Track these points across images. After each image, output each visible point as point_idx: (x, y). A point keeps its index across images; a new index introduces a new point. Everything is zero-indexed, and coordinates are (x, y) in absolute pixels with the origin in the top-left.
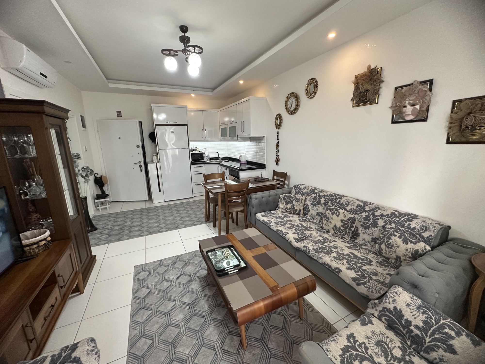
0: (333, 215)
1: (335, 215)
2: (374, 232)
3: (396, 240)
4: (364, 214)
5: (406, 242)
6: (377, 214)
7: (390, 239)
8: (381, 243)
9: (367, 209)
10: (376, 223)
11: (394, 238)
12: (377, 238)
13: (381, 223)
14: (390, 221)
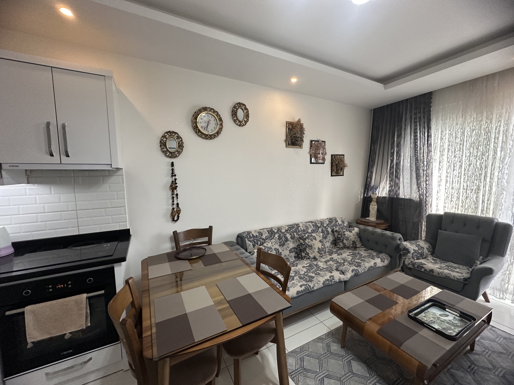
2: (330, 238)
3: (347, 233)
4: (320, 230)
5: (350, 232)
6: (325, 225)
7: (345, 235)
8: (343, 240)
9: (319, 225)
10: (328, 231)
11: (346, 233)
12: (334, 240)
13: (330, 230)
14: (332, 226)
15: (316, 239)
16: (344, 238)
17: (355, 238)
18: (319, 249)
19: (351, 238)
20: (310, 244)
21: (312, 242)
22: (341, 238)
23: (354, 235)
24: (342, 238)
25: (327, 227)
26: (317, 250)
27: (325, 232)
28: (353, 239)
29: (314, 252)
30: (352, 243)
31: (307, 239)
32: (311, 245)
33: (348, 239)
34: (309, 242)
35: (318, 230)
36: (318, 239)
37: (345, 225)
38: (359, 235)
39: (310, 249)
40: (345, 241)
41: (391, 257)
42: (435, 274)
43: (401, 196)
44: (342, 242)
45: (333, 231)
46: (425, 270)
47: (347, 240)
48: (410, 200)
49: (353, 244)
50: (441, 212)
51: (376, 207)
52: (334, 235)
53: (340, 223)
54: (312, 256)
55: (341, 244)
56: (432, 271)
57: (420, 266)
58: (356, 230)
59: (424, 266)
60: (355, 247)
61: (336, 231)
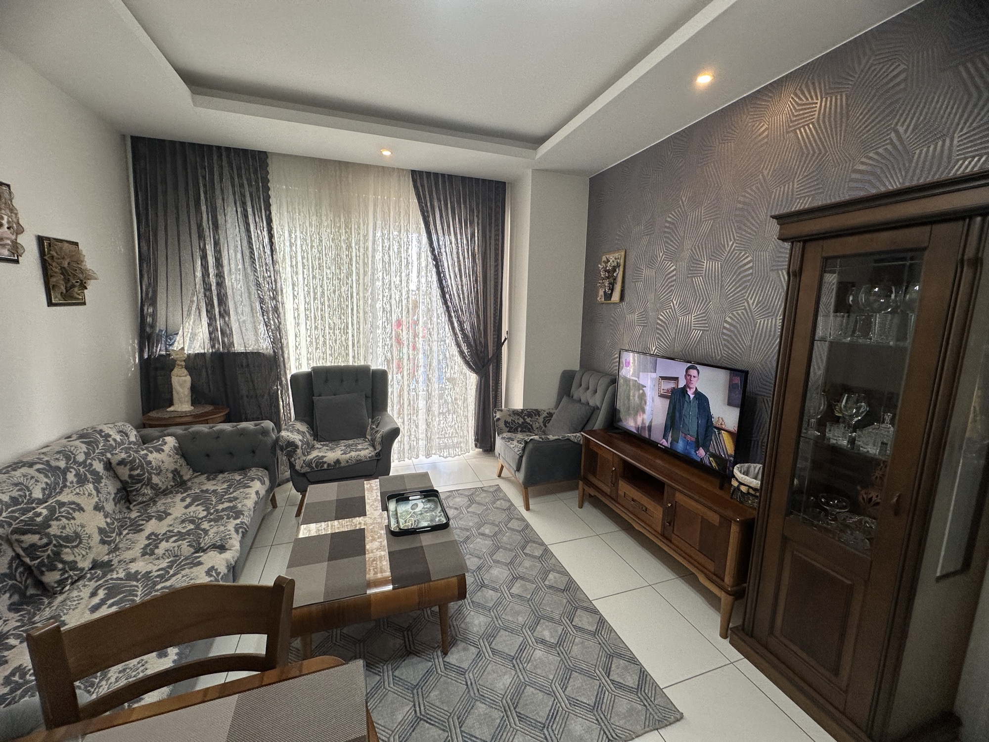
0: (74, 518)
1: (76, 515)
2: (109, 487)
3: (154, 457)
4: (71, 477)
5: (159, 450)
6: (81, 458)
7: (150, 463)
8: (150, 479)
9: (62, 464)
10: (95, 473)
11: (151, 457)
12: (119, 491)
13: (99, 467)
14: (102, 454)
15: (81, 509)
16: (150, 474)
17: (176, 462)
18: (101, 531)
19: (166, 465)
20: (68, 531)
21: (72, 521)
22: (144, 474)
23: (170, 456)
24: (147, 474)
25: (89, 461)
26: (97, 537)
27: (89, 476)
28: (172, 467)
29: (90, 548)
30: (170, 476)
31: (53, 523)
32: (75, 532)
33: (161, 471)
34: (64, 528)
35: (65, 480)
36: (88, 504)
37: (133, 438)
38: (182, 451)
39: (77, 546)
40: (155, 480)
41: (266, 469)
42: (342, 465)
43: (238, 347)
44: (149, 482)
45: (108, 466)
46: (329, 465)
47: (158, 474)
48: (257, 355)
49: (174, 479)
50: (305, 369)
51: (188, 378)
52: (116, 476)
53: (118, 438)
54: (86, 564)
55: (148, 491)
56: (338, 461)
57: (320, 462)
58: (171, 441)
59: (325, 460)
60: (180, 484)
61: (122, 463)
